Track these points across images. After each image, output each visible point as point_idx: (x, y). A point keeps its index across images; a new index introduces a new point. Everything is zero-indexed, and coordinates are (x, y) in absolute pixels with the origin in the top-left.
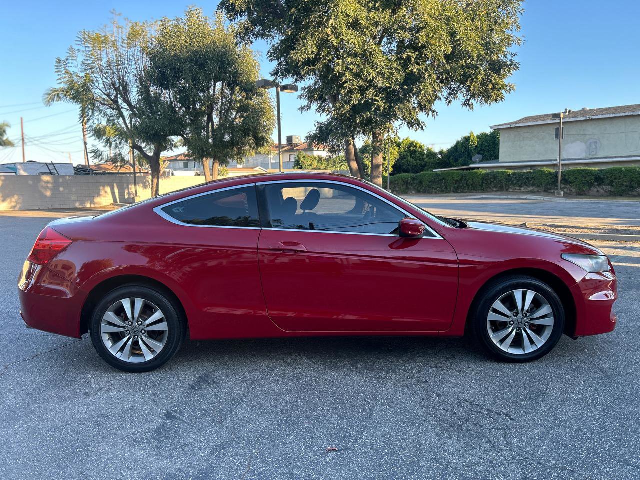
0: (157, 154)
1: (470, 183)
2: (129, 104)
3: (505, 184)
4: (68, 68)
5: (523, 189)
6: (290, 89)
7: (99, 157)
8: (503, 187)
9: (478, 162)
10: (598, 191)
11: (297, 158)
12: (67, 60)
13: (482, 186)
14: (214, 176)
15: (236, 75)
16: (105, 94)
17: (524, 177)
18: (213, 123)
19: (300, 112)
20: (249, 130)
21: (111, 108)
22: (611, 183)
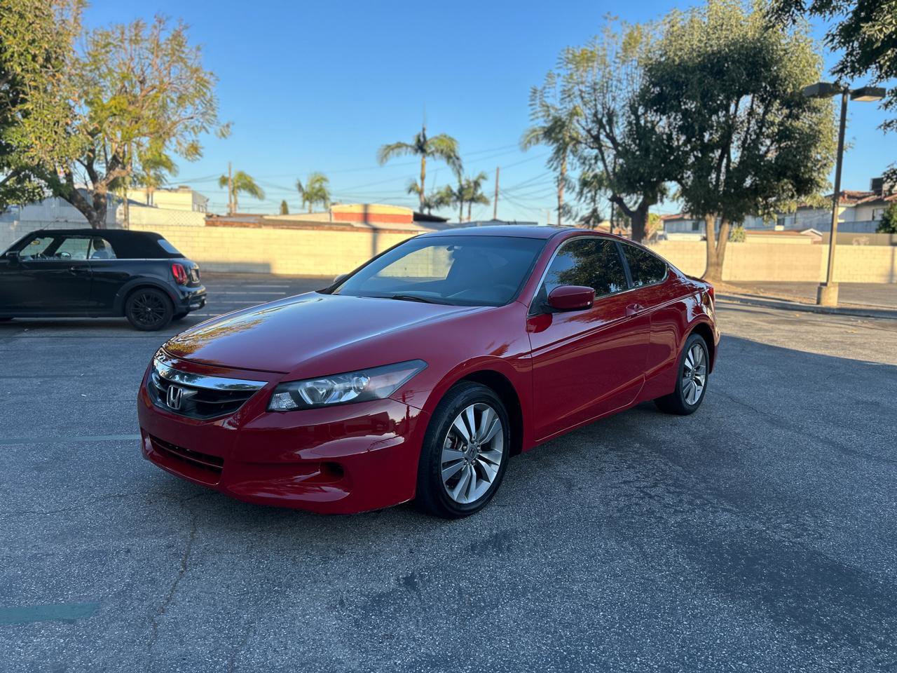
0: (643, 209)
2: (613, 140)
4: (544, 99)
6: (869, 94)
7: (567, 214)
11: (886, 215)
12: (544, 88)
14: (720, 241)
15: (774, 81)
16: (584, 129)
18: (729, 160)
19: (881, 131)
20: (787, 168)
21: (590, 147)
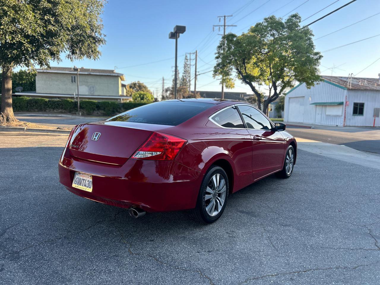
1: (18, 105)
3: (43, 107)
5: (55, 111)
8: (42, 109)
9: (20, 91)
10: (97, 113)
13: (27, 108)
17: (56, 103)
22: (104, 110)
